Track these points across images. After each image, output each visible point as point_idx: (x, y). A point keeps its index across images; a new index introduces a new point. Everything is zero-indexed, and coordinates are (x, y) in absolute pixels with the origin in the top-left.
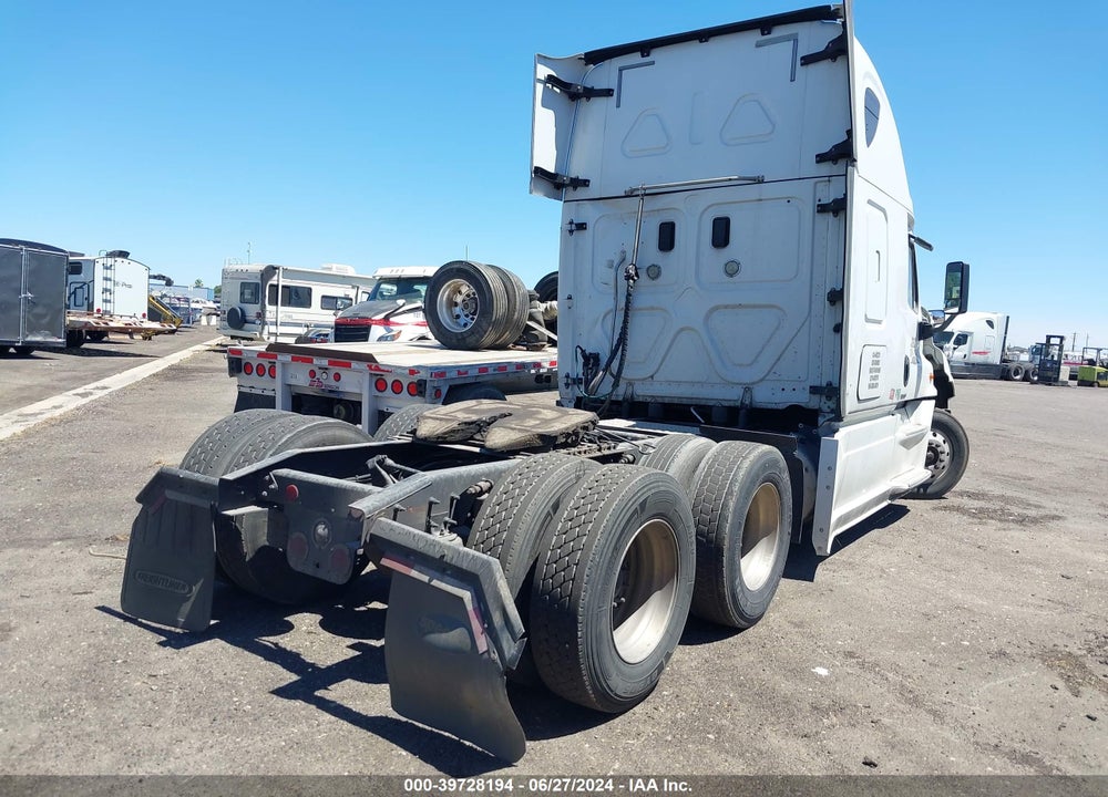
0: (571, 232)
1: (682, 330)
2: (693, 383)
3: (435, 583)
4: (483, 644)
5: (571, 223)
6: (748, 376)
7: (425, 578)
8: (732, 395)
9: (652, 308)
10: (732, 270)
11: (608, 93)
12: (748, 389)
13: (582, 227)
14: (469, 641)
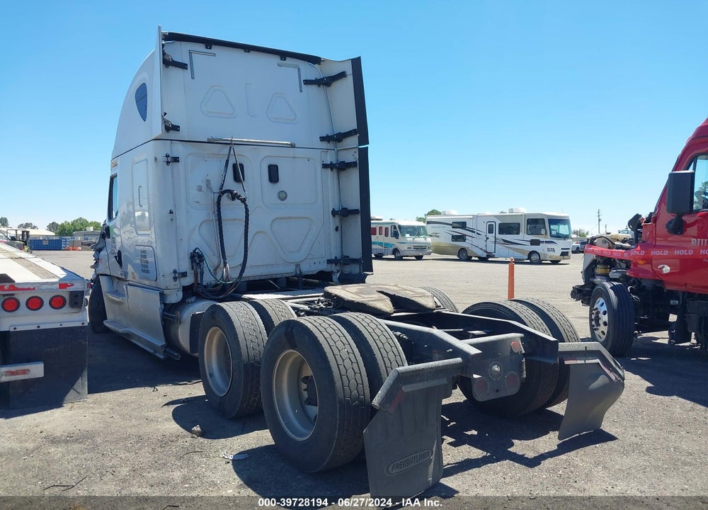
0: (168, 163)
1: (257, 233)
2: (267, 265)
3: (587, 362)
4: (613, 376)
5: (167, 156)
6: (297, 258)
7: (583, 362)
8: (289, 270)
9: (235, 219)
10: (283, 196)
11: (183, 66)
12: (298, 265)
13: (176, 160)
14: (607, 379)
